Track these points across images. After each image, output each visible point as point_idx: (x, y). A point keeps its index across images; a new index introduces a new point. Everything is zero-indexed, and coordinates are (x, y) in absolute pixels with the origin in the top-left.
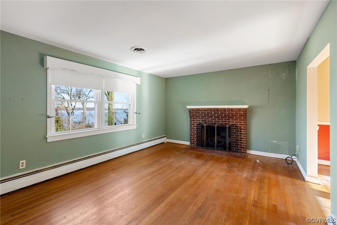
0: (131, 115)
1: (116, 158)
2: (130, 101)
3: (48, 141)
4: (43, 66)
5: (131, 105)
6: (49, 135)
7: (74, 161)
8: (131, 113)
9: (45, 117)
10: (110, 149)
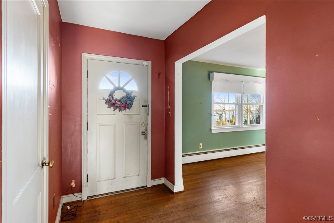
0: (263, 115)
1: (252, 154)
2: (262, 102)
3: (212, 132)
4: (209, 80)
5: (263, 106)
6: (213, 128)
7: (225, 150)
8: (263, 113)
9: (210, 115)
10: (247, 145)
